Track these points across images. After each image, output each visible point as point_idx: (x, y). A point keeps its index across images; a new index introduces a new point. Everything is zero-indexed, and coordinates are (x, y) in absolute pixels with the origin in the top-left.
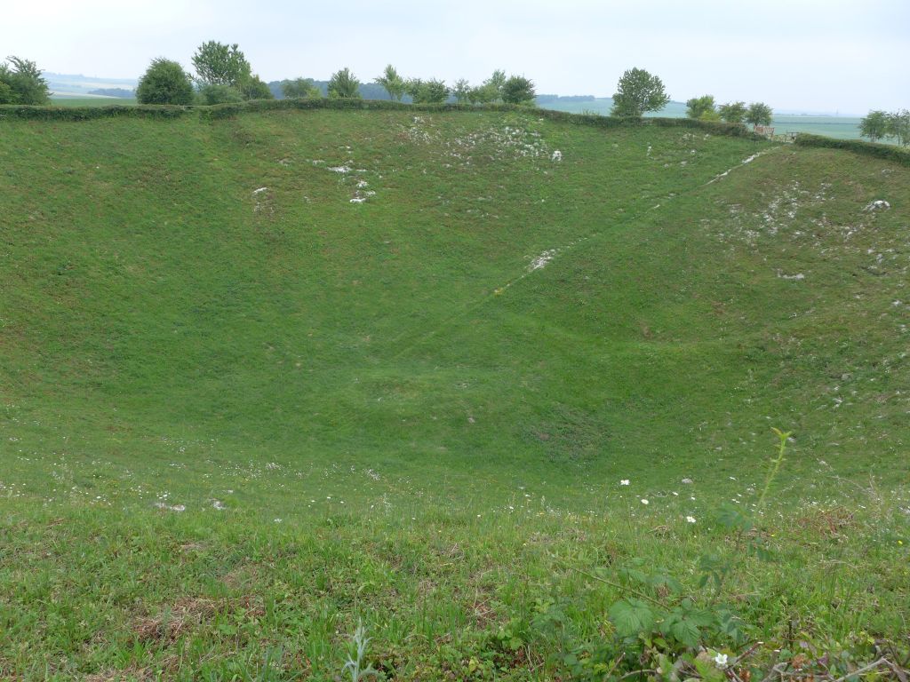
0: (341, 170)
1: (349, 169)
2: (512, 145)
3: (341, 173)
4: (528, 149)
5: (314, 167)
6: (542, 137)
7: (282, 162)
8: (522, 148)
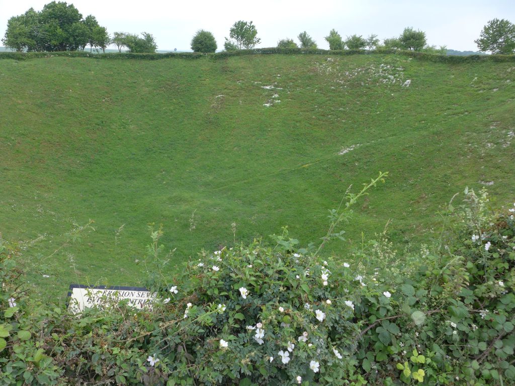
0: (268, 88)
1: (273, 87)
2: (380, 76)
3: (267, 89)
4: (389, 79)
5: (253, 86)
6: (404, 71)
7: (238, 82)
8: (385, 78)
